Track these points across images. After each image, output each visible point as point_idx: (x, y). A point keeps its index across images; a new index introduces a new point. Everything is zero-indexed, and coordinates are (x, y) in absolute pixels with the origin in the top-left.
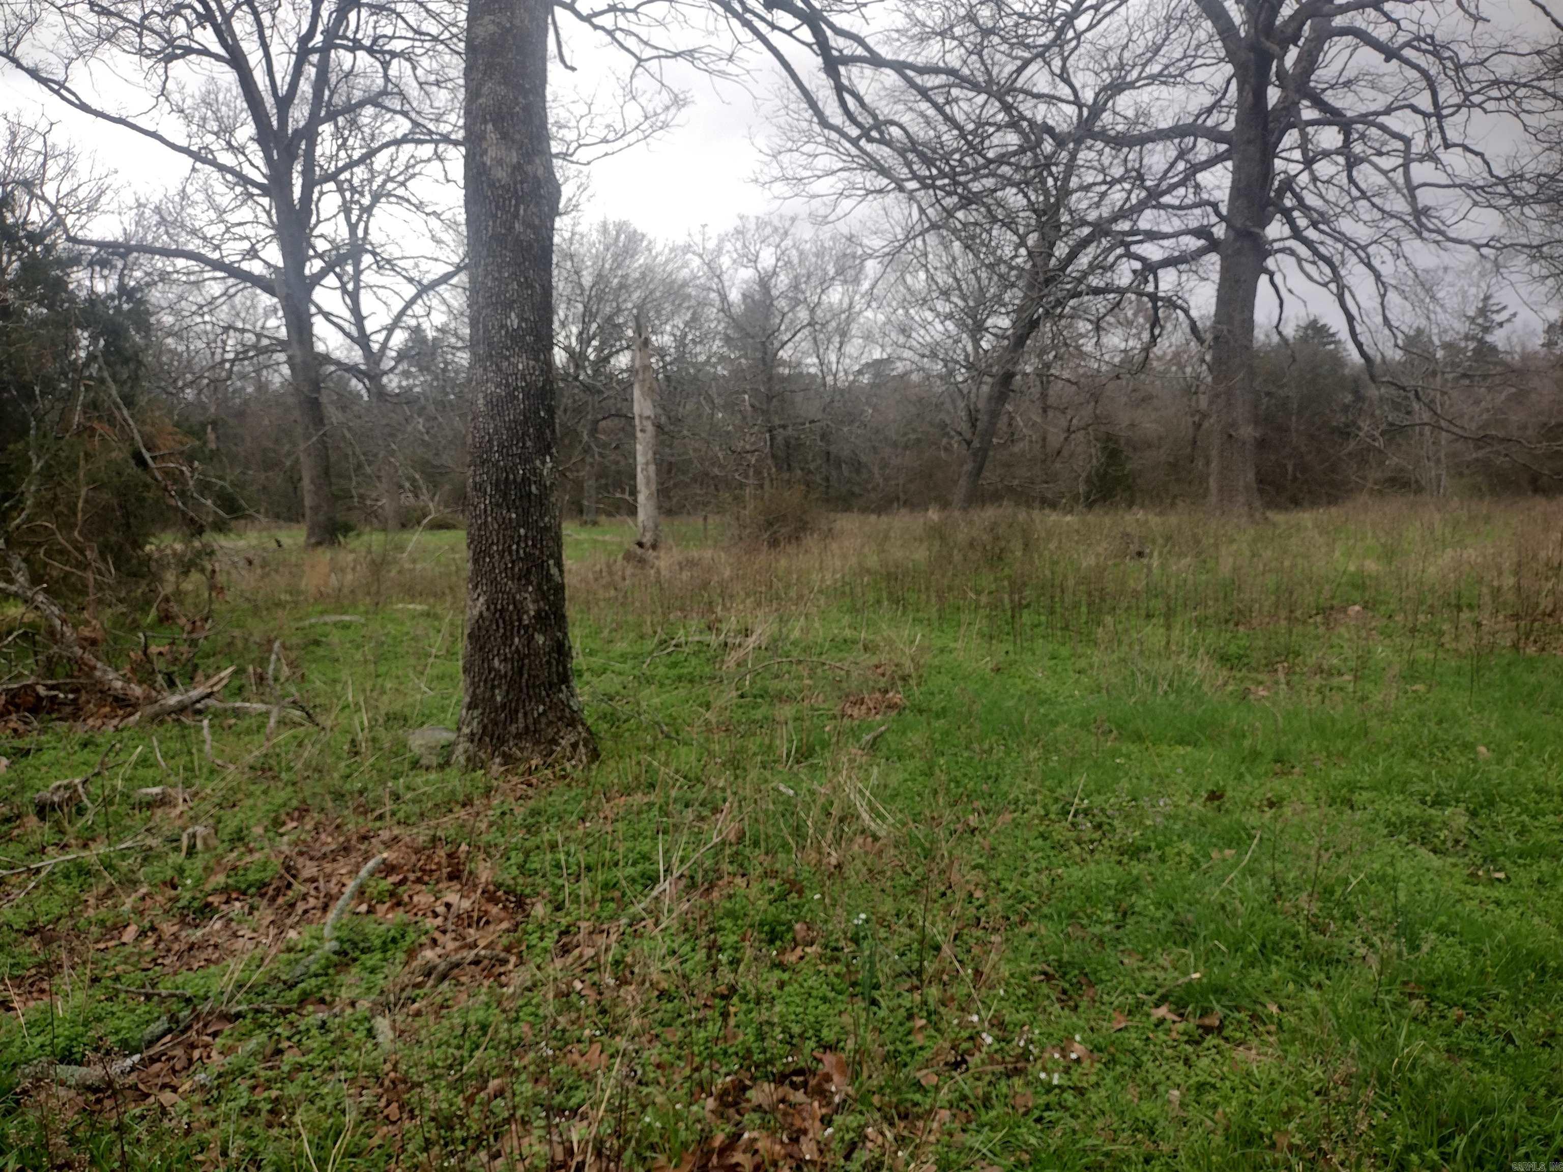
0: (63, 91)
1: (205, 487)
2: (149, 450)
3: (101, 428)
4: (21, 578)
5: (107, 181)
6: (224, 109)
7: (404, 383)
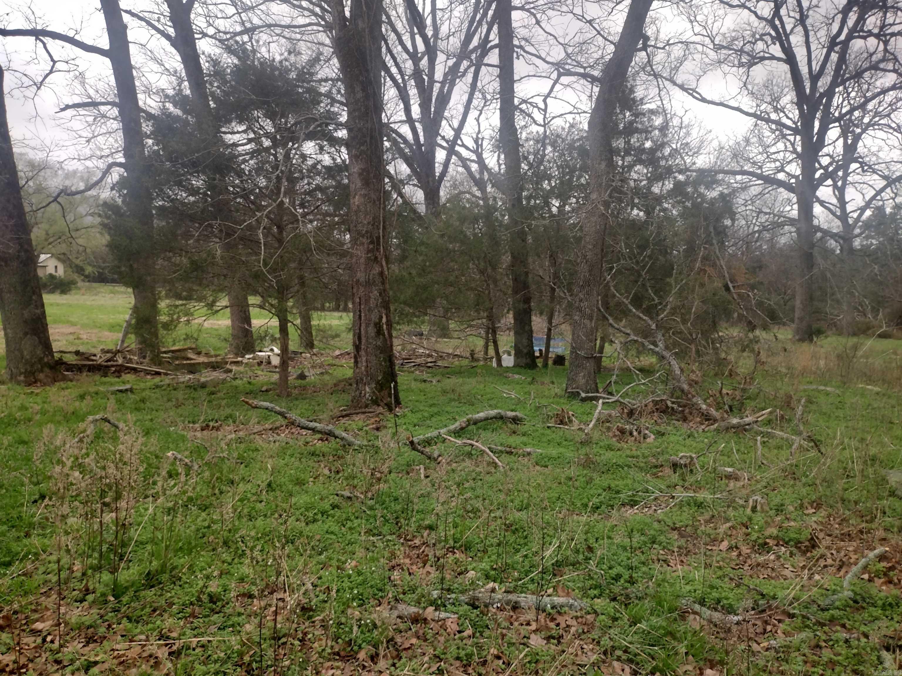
0: (695, 94)
1: (760, 304)
2: (732, 282)
3: (710, 270)
4: (661, 345)
5: (705, 137)
6: (775, 88)
7: (865, 243)
